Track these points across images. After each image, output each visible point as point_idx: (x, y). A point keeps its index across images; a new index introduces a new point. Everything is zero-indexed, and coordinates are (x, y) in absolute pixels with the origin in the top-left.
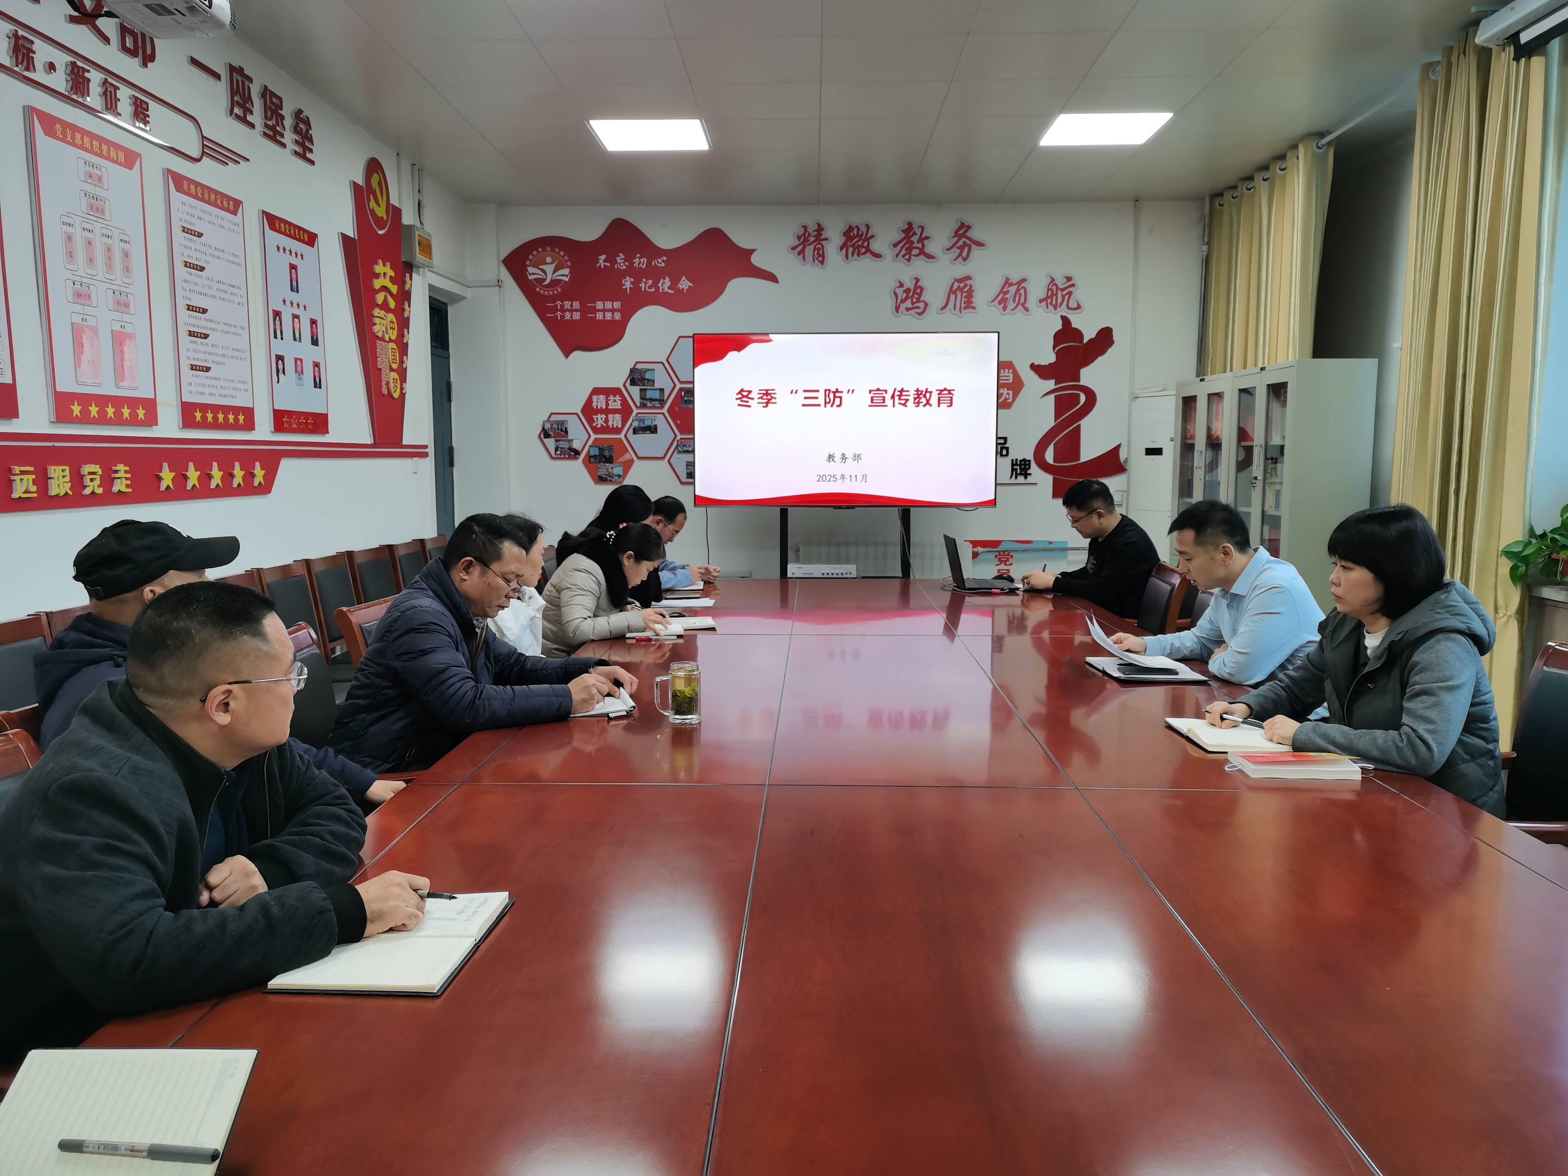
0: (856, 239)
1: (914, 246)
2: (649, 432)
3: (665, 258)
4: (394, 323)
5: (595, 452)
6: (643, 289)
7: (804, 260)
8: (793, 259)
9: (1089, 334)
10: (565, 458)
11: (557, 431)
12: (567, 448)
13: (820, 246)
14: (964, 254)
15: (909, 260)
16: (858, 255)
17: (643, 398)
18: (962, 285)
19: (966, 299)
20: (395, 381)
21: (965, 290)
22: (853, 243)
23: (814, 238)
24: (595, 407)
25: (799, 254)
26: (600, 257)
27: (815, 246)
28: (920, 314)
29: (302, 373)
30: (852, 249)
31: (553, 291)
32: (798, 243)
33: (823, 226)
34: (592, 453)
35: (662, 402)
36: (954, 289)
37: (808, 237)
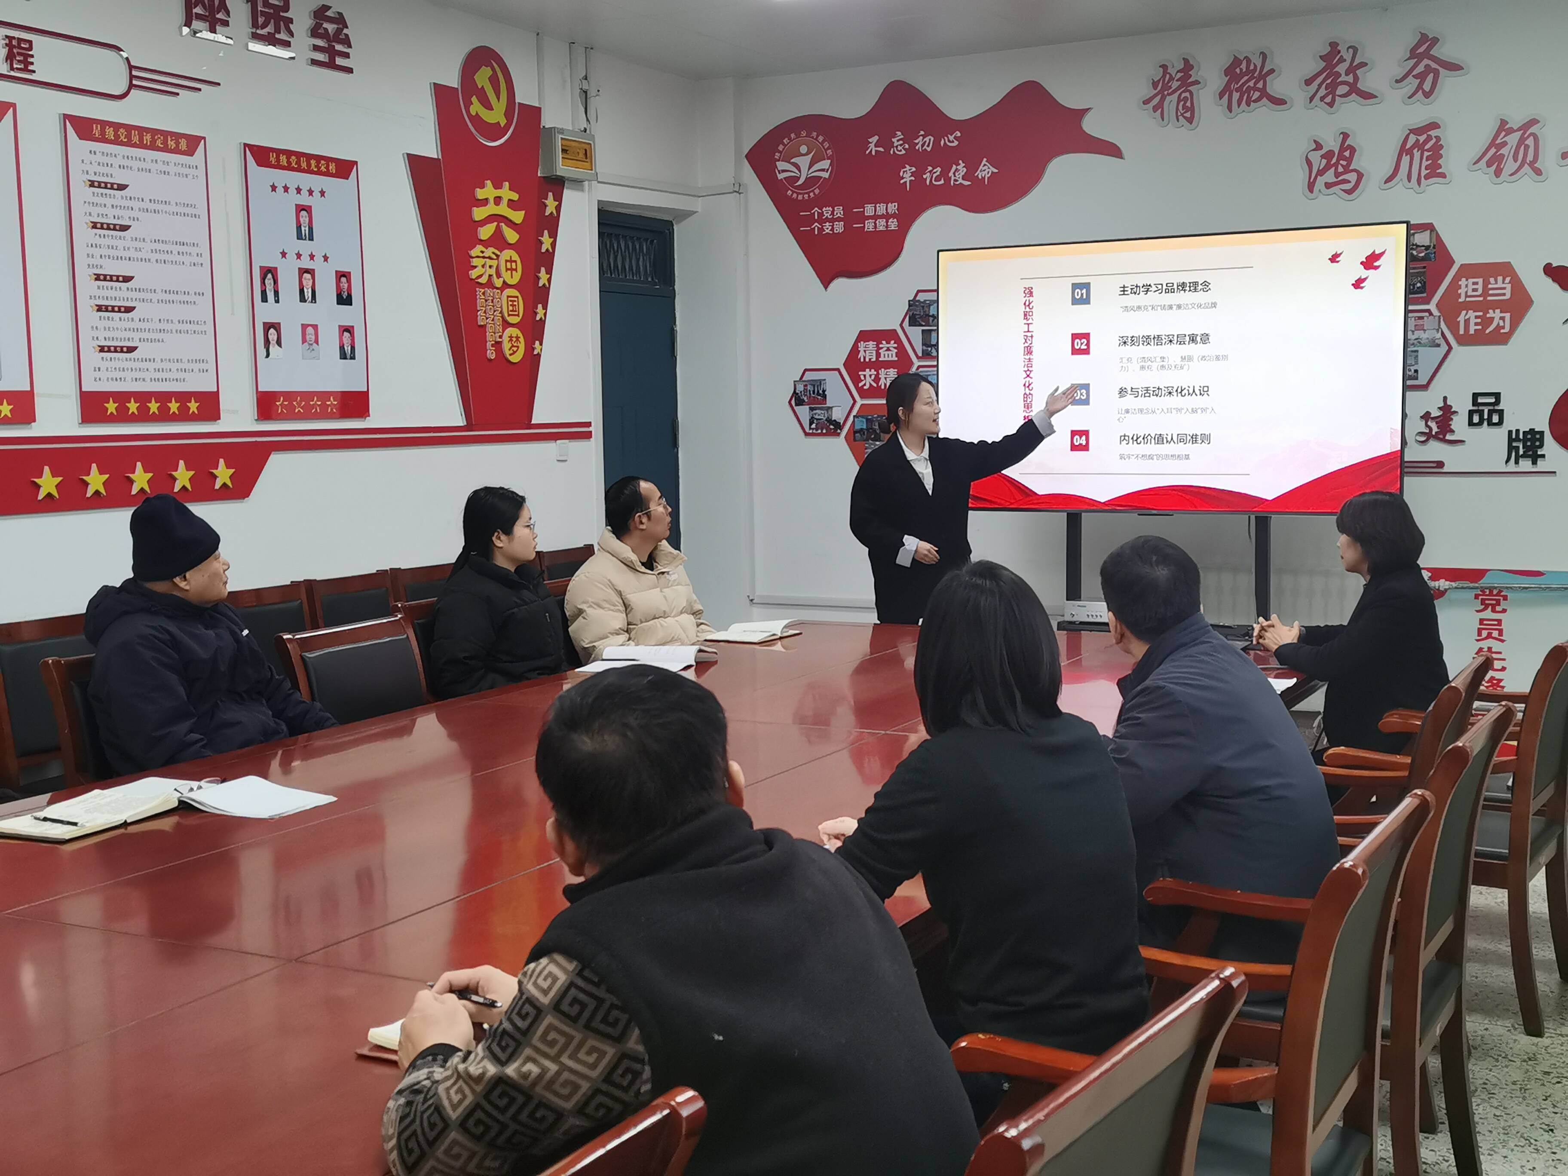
0: (1246, 78)
1: (1340, 80)
3: (959, 134)
4: (515, 262)
5: (861, 424)
7: (1163, 120)
8: (1147, 118)
10: (822, 434)
11: (812, 395)
12: (824, 419)
13: (1187, 94)
14: (1427, 86)
15: (1331, 105)
16: (1248, 105)
17: (926, 343)
18: (1422, 138)
19: (1429, 162)
20: (514, 339)
21: (1426, 147)
22: (1240, 84)
23: (1180, 83)
24: (862, 360)
25: (1155, 109)
26: (870, 140)
27: (1180, 95)
28: (1349, 192)
29: (317, 342)
30: (1239, 94)
31: (808, 193)
33: (1191, 63)
34: (858, 427)
36: (1407, 147)
37: (1168, 82)
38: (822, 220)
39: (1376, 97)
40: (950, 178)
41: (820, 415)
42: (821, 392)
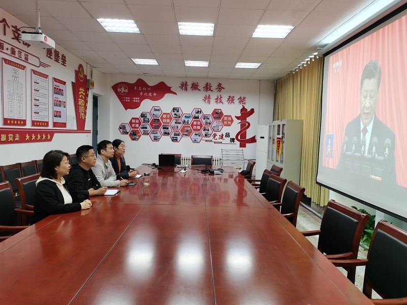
0: (195, 86)
1: (208, 88)
2: (145, 128)
3: (150, 88)
4: (84, 102)
5: (132, 133)
6: (145, 95)
7: (182, 90)
9: (249, 110)
10: (125, 134)
14: (220, 90)
15: (207, 91)
17: (144, 120)
20: (83, 115)
24: (132, 122)
26: (135, 87)
27: (185, 87)
30: (193, 88)
31: (123, 94)
32: (181, 86)
33: (187, 82)
35: (149, 121)
38: (126, 99)
39: (213, 91)
40: (149, 95)
41: (124, 131)
42: (125, 127)
